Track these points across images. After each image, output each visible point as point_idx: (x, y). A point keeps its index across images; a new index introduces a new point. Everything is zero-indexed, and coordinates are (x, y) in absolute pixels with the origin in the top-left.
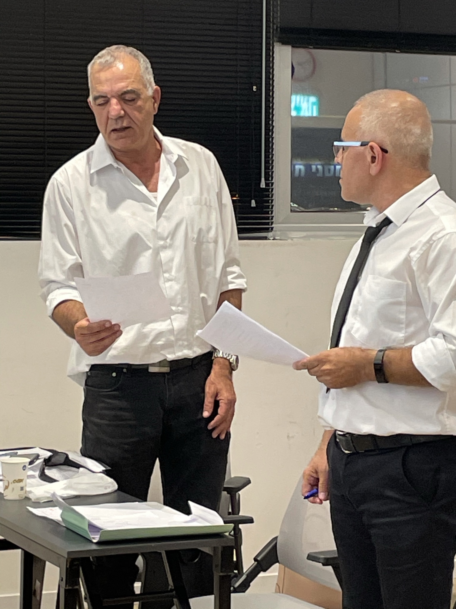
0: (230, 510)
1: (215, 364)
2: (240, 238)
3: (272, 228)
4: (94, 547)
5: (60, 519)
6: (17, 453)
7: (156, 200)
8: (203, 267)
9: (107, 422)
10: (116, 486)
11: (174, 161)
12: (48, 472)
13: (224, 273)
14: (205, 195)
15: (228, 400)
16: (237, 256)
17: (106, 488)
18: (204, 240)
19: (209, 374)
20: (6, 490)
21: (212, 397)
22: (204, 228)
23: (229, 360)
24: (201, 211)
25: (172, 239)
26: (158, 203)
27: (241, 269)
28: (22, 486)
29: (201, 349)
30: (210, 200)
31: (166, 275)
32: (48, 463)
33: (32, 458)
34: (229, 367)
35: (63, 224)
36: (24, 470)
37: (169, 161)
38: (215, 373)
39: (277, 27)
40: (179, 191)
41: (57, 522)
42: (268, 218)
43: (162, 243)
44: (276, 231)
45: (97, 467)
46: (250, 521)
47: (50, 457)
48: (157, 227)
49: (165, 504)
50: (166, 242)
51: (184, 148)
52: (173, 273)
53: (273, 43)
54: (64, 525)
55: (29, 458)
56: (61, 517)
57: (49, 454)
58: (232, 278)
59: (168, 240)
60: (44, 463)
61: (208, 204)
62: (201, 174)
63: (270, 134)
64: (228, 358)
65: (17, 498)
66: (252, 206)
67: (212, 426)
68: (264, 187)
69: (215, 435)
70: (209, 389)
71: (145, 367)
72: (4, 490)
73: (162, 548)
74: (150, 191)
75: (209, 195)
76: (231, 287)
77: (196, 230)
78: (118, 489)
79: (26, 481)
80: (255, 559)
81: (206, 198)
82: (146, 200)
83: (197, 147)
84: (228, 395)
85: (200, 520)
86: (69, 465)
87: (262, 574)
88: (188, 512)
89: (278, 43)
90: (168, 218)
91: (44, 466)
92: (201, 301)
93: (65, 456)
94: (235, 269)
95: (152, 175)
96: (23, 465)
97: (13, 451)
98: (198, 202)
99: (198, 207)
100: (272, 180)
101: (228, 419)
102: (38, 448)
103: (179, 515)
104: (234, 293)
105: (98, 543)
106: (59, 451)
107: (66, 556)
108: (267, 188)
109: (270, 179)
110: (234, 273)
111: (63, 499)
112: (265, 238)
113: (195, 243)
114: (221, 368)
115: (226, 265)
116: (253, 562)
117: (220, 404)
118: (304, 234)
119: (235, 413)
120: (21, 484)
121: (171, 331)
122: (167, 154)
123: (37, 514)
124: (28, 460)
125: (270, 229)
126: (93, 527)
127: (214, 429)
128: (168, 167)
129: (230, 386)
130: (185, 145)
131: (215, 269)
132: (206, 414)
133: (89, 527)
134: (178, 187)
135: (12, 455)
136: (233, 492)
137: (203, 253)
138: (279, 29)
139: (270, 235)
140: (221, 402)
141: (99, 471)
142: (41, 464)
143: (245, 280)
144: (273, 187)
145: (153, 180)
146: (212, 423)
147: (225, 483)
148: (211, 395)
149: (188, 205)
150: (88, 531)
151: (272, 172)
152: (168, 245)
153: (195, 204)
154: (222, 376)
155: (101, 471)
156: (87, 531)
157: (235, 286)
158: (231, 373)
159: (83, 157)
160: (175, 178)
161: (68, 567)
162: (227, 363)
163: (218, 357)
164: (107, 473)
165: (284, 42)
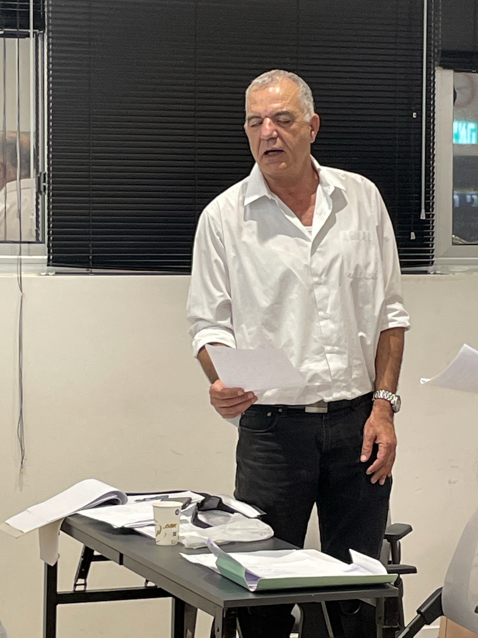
0: (391, 559)
1: (375, 405)
2: (403, 273)
3: (433, 262)
4: (251, 596)
5: (216, 567)
6: (168, 496)
7: (311, 235)
8: (361, 305)
9: (261, 465)
10: (272, 533)
11: (330, 193)
12: (201, 517)
13: (384, 311)
14: (364, 229)
15: (387, 443)
16: (399, 292)
17: (262, 535)
18: (362, 276)
19: (368, 416)
20: (158, 535)
21: (370, 440)
22: (361, 263)
23: (390, 401)
24: (358, 246)
25: (327, 275)
26: (312, 237)
27: (404, 307)
28: (175, 531)
29: (360, 390)
30: (369, 234)
31: (321, 313)
32: (201, 507)
33: (185, 502)
34: (390, 408)
35: (213, 260)
36: (177, 514)
37: (325, 193)
38: (375, 416)
39: (438, 51)
40: (335, 226)
41: (212, 569)
42: (428, 251)
43: (316, 279)
44: (436, 265)
45: (253, 512)
46: (413, 570)
47: (203, 502)
48: (311, 263)
49: (323, 551)
50: (321, 279)
51: (344, 178)
52: (328, 311)
53: (434, 68)
54: (219, 573)
55: (181, 502)
56: (217, 565)
57: (202, 498)
58: (394, 316)
59: (323, 277)
60: (197, 508)
61: (367, 239)
62: (360, 206)
63: (431, 162)
64: (389, 399)
65: (169, 543)
66: (412, 238)
67: (371, 471)
68: (424, 218)
69: (374, 481)
70: (368, 432)
71: (302, 407)
72: (157, 535)
73: (321, 598)
74: (305, 225)
75: (368, 229)
76: (391, 325)
77: (353, 266)
78: (275, 536)
79: (179, 527)
80: (419, 612)
81: (364, 233)
82: (300, 235)
83: (358, 177)
84: (387, 439)
85: (362, 569)
86: (222, 510)
87: (425, 627)
88: (348, 560)
89: (440, 67)
90: (322, 254)
91: (197, 511)
92: (359, 339)
93: (219, 499)
94: (397, 306)
95: (307, 208)
96: (176, 510)
97: (164, 495)
98: (356, 236)
99: (355, 241)
100: (433, 211)
101: (387, 464)
102: (189, 492)
103: (340, 563)
104: (396, 331)
105: (255, 592)
106: (212, 495)
107: (223, 606)
108: (427, 219)
109: (431, 210)
110: (395, 310)
111: (218, 545)
112: (426, 272)
113: (352, 280)
114: (381, 410)
115: (386, 302)
116: (416, 614)
117: (380, 448)
118: (466, 268)
119: (396, 458)
120: (174, 530)
121: (328, 372)
122: (324, 186)
123: (191, 561)
124: (181, 504)
125: (431, 263)
126: (250, 576)
127: (373, 474)
128: (324, 199)
129: (390, 429)
130: (345, 175)
131: (374, 307)
132: (364, 458)
133: (246, 576)
134: (335, 221)
135: (163, 499)
136: (394, 540)
137: (361, 290)
138: (440, 53)
139: (430, 269)
140: (381, 446)
141: (254, 517)
142: (194, 508)
143: (408, 318)
144: (433, 219)
145: (308, 213)
146: (371, 467)
147: (386, 530)
148: (369, 438)
149: (345, 239)
150: (245, 579)
151: (433, 203)
152: (323, 282)
153: (352, 238)
154: (382, 418)
155: (256, 516)
156: (243, 579)
157: (396, 324)
158: (392, 416)
159: (237, 189)
160: (330, 211)
161: (224, 616)
162: (388, 405)
163: (378, 398)
164: (262, 518)
165: (446, 66)
